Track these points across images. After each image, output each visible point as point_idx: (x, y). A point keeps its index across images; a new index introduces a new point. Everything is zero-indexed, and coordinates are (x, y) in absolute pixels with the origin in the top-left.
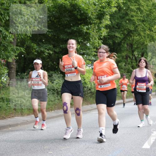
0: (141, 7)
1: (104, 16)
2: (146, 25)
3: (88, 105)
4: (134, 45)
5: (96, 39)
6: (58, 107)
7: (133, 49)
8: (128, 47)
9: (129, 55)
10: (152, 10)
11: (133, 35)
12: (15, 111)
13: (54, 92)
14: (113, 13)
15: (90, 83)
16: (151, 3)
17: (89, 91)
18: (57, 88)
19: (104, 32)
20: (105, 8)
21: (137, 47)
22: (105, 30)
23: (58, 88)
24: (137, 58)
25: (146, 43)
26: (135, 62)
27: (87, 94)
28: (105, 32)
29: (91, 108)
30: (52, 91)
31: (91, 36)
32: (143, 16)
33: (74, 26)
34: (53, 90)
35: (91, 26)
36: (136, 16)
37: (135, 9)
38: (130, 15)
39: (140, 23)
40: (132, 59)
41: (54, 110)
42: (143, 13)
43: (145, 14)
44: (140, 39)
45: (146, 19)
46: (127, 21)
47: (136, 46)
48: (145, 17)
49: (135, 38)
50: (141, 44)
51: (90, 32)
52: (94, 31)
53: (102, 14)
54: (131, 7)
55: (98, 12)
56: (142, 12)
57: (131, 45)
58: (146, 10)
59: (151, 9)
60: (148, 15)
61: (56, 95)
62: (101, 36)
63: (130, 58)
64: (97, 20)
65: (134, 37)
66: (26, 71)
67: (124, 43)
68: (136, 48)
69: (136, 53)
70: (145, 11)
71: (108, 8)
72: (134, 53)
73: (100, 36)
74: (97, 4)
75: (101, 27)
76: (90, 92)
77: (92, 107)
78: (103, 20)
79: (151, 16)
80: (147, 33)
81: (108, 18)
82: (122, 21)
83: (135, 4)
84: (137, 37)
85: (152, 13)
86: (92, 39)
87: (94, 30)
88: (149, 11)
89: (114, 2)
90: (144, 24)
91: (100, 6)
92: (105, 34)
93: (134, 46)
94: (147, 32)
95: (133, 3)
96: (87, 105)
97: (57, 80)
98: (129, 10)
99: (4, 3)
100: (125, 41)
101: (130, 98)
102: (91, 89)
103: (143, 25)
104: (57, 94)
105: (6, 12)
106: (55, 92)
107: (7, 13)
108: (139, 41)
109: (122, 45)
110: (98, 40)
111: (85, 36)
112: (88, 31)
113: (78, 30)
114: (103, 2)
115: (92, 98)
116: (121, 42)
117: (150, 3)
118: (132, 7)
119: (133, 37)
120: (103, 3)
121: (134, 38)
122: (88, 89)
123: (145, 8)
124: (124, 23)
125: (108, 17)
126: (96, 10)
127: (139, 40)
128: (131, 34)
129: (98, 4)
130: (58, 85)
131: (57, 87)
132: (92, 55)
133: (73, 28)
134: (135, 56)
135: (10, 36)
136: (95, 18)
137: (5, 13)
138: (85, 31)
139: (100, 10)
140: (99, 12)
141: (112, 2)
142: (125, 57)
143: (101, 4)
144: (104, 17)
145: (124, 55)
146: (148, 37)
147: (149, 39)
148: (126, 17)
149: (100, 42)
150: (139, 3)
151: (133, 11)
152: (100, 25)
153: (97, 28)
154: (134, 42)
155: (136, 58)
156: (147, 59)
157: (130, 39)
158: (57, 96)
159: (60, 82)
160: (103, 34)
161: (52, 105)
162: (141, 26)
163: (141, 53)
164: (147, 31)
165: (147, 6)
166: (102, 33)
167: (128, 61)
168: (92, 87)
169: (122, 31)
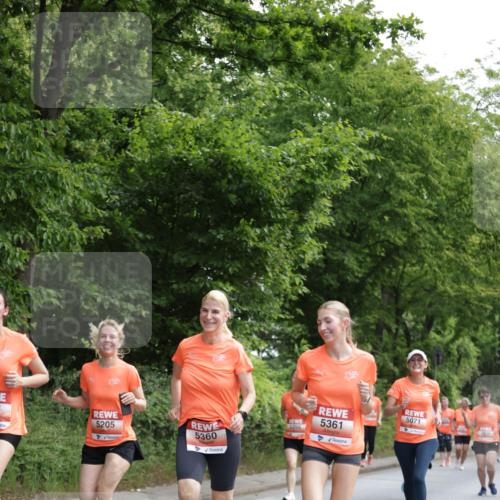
0: (430, 176)
1: (312, 200)
2: (444, 232)
3: (251, 474)
4: (403, 291)
5: (285, 269)
6: (155, 476)
7: (401, 303)
8: (386, 296)
9: (387, 321)
10: (465, 188)
11: (401, 261)
12: (20, 486)
13: (145, 430)
14: (344, 192)
15: (260, 406)
16: (465, 165)
17: (257, 431)
18: (155, 419)
19: (312, 251)
20: (319, 177)
21: (413, 298)
22: (315, 243)
23: (159, 419)
24: (411, 333)
25: (441, 288)
26: (404, 344)
27: (250, 441)
28: (316, 250)
29: (259, 486)
30: (139, 426)
31: (270, 260)
32: (437, 205)
33: (217, 226)
34: (144, 423)
35: (270, 231)
36: (413, 204)
37: (412, 183)
38: (394, 199)
39: (426, 225)
40: (396, 336)
41: (142, 487)
42: (438, 195)
43: (444, 197)
44: (423, 272)
45: (445, 213)
46: (386, 218)
47: (409, 296)
48: (443, 208)
49: (408, 269)
50: (426, 290)
51: (267, 247)
52: (278, 246)
53: (307, 193)
54: (399, 174)
55: (295, 188)
56: (433, 191)
57: (395, 292)
58: (445, 185)
59: (463, 184)
60: (451, 202)
61: (152, 439)
62: (303, 261)
63: (389, 330)
64: (291, 212)
65: (404, 266)
66: (62, 361)
67: (373, 285)
68: (410, 302)
69: (408, 317)
70: (442, 188)
71: (326, 177)
72: (404, 316)
73: (298, 262)
74: (292, 160)
75: (302, 233)
76: (260, 435)
77: (262, 482)
78: (311, 212)
79: (460, 206)
80: (448, 256)
81: (325, 206)
82: (370, 217)
83: (411, 165)
84: (414, 268)
85: (466, 196)
86: (272, 272)
87: (279, 241)
88: (457, 190)
89: (346, 160)
90: (438, 229)
91: (303, 167)
92: (314, 255)
93: (402, 295)
94: (447, 252)
95: (407, 163)
96: (247, 474)
97: (155, 394)
98: (392, 186)
99: (5, 149)
100: (377, 277)
101: (382, 457)
102: (263, 426)
103: (435, 232)
104: (155, 438)
105: (9, 177)
106: (148, 428)
107: (13, 179)
108: (422, 280)
109: (368, 291)
110: (293, 275)
111: (251, 258)
112: (261, 245)
113: (228, 240)
114: (313, 157)
115: (263, 454)
116: (363, 280)
117: (461, 165)
118: (403, 177)
119: (401, 267)
120: (312, 160)
121: (406, 270)
122: (253, 426)
123: (443, 178)
124: (374, 223)
125: (327, 202)
126: (290, 179)
127: (420, 277)
128: (397, 258)
129: (295, 161)
130: (159, 408)
131: (156, 415)
132: (270, 318)
133: (214, 233)
134: (404, 323)
135: (18, 254)
136: (286, 205)
137: (6, 179)
138: (251, 244)
139: (302, 182)
140: (300, 187)
141: (340, 158)
142: (373, 327)
143: (304, 163)
144: (315, 204)
145: (372, 321)
146: (450, 270)
147: (451, 275)
148: (383, 206)
149: (297, 281)
150: (427, 165)
151: (404, 188)
152: (299, 227)
153: (289, 235)
154: (405, 284)
155: (407, 333)
156: (443, 336)
157: (394, 273)
158: (155, 443)
159: (164, 400)
160: (309, 257)
161: (138, 471)
162: (428, 236)
163: (424, 318)
164: (448, 249)
165: (450, 173)
166: (304, 253)
167: (381, 340)
168: (266, 419)
169: (368, 246)
